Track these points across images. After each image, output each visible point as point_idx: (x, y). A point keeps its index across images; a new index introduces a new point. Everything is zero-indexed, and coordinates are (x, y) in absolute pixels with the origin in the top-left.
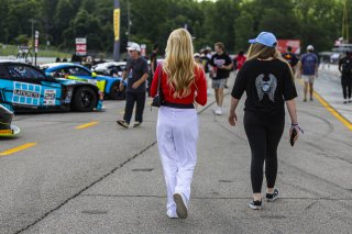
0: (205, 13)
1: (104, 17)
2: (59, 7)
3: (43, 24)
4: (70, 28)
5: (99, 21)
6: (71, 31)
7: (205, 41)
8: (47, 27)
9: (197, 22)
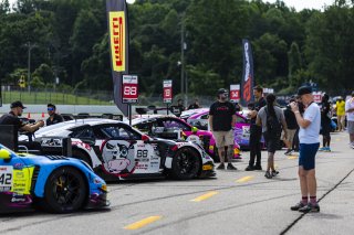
0: (308, 30)
1: (147, 39)
2: (77, 24)
3: (53, 51)
4: (94, 57)
5: (139, 44)
6: (96, 61)
7: (307, 73)
8: (58, 55)
9: (294, 44)
